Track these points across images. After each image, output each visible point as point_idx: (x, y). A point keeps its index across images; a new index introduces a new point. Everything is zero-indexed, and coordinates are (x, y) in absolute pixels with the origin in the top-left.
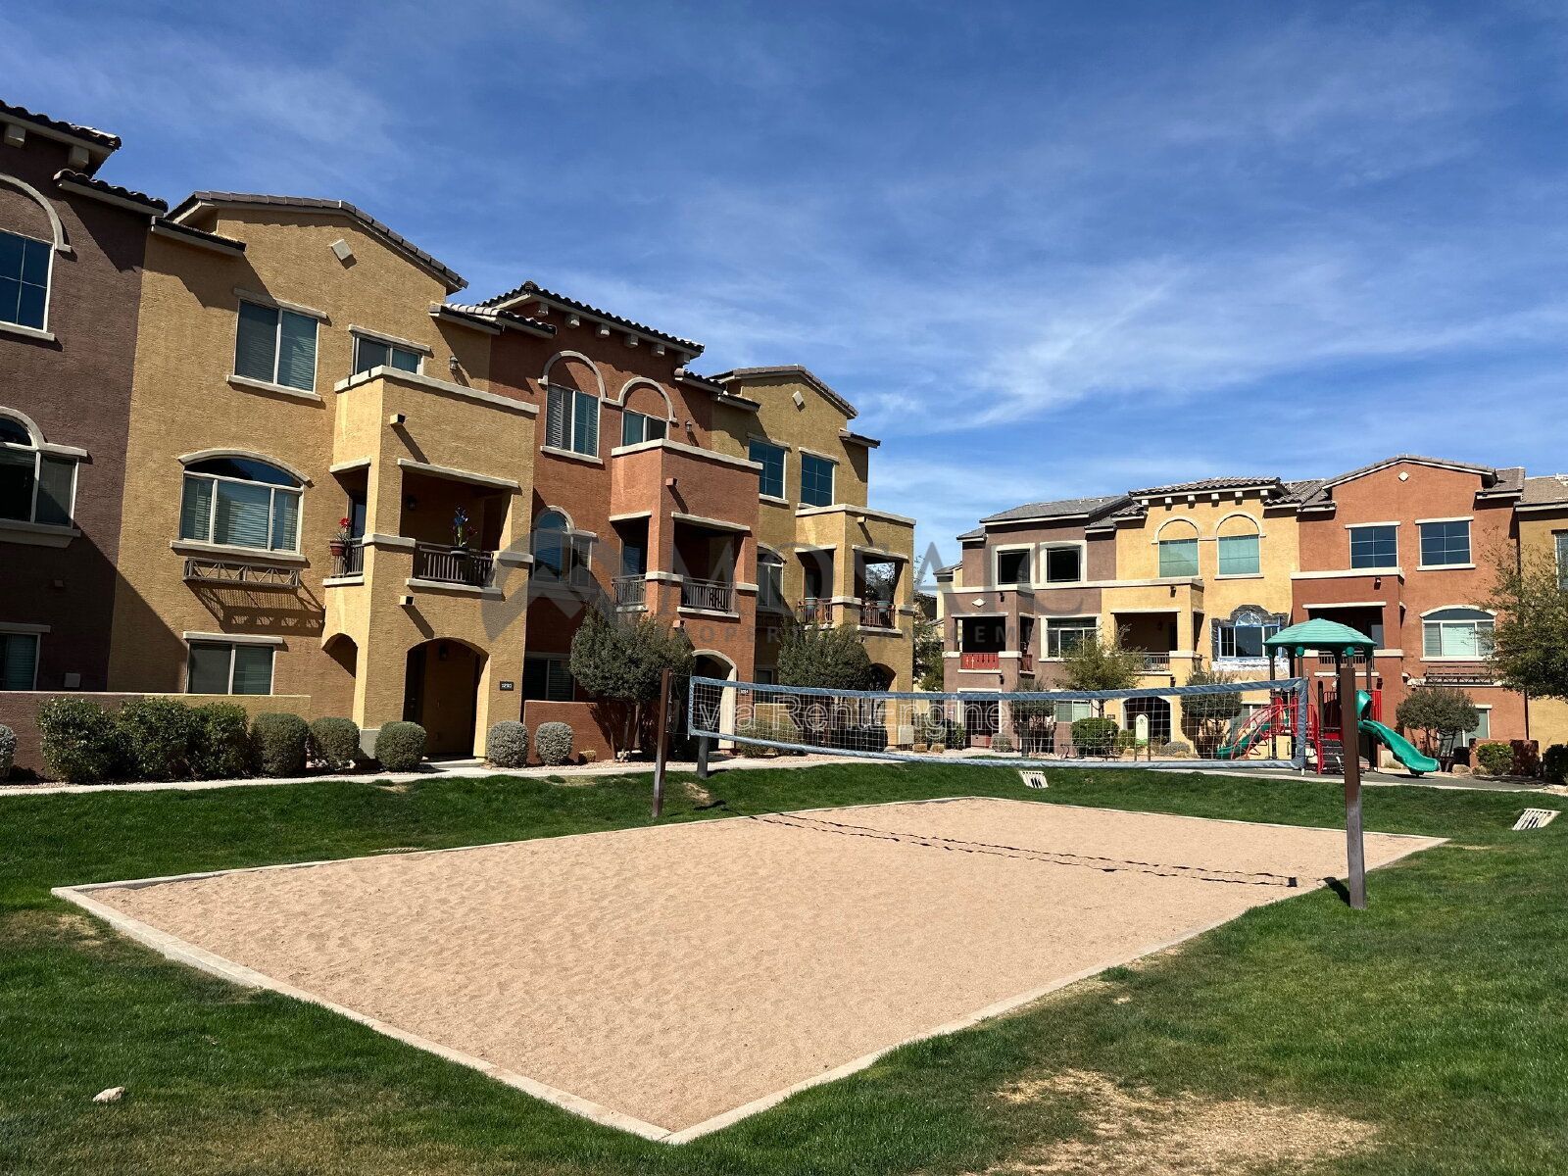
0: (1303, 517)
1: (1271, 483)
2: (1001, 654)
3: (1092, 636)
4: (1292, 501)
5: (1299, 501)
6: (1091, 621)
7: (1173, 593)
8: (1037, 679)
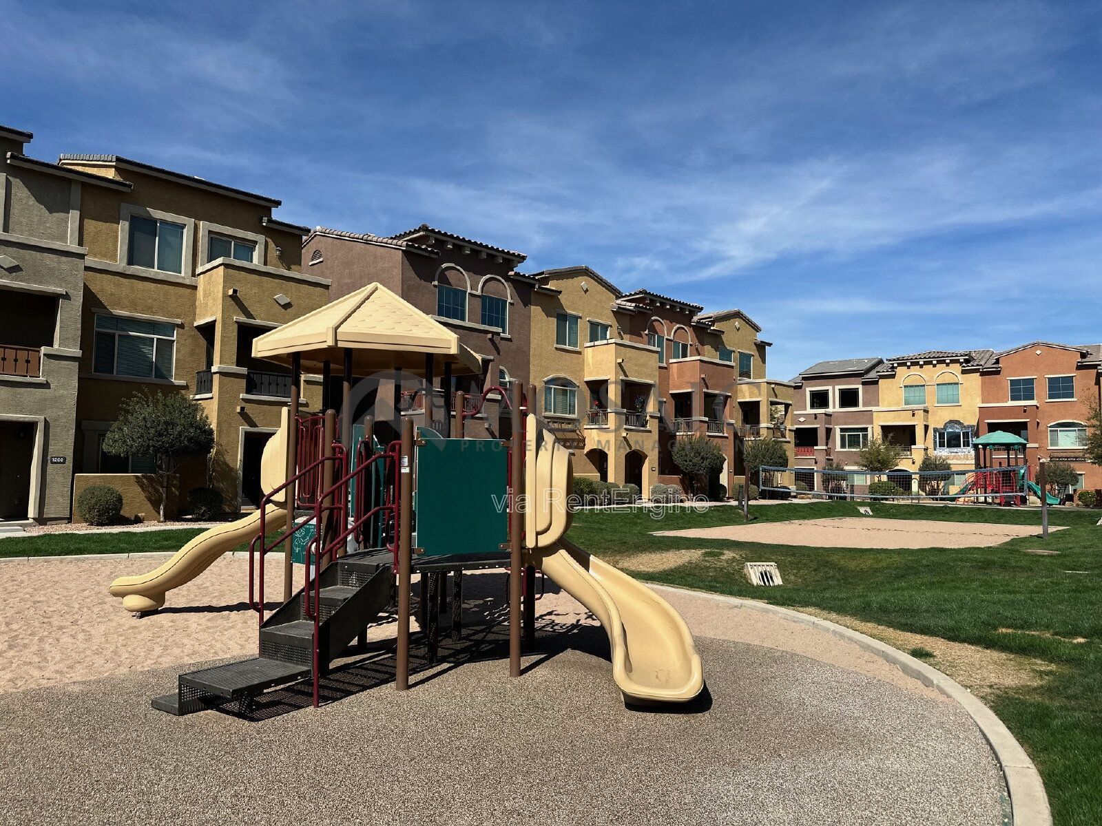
0: (983, 374)
1: (966, 355)
2: (815, 448)
3: (865, 437)
4: (978, 365)
5: (981, 365)
6: (866, 429)
7: (913, 415)
8: (835, 461)
